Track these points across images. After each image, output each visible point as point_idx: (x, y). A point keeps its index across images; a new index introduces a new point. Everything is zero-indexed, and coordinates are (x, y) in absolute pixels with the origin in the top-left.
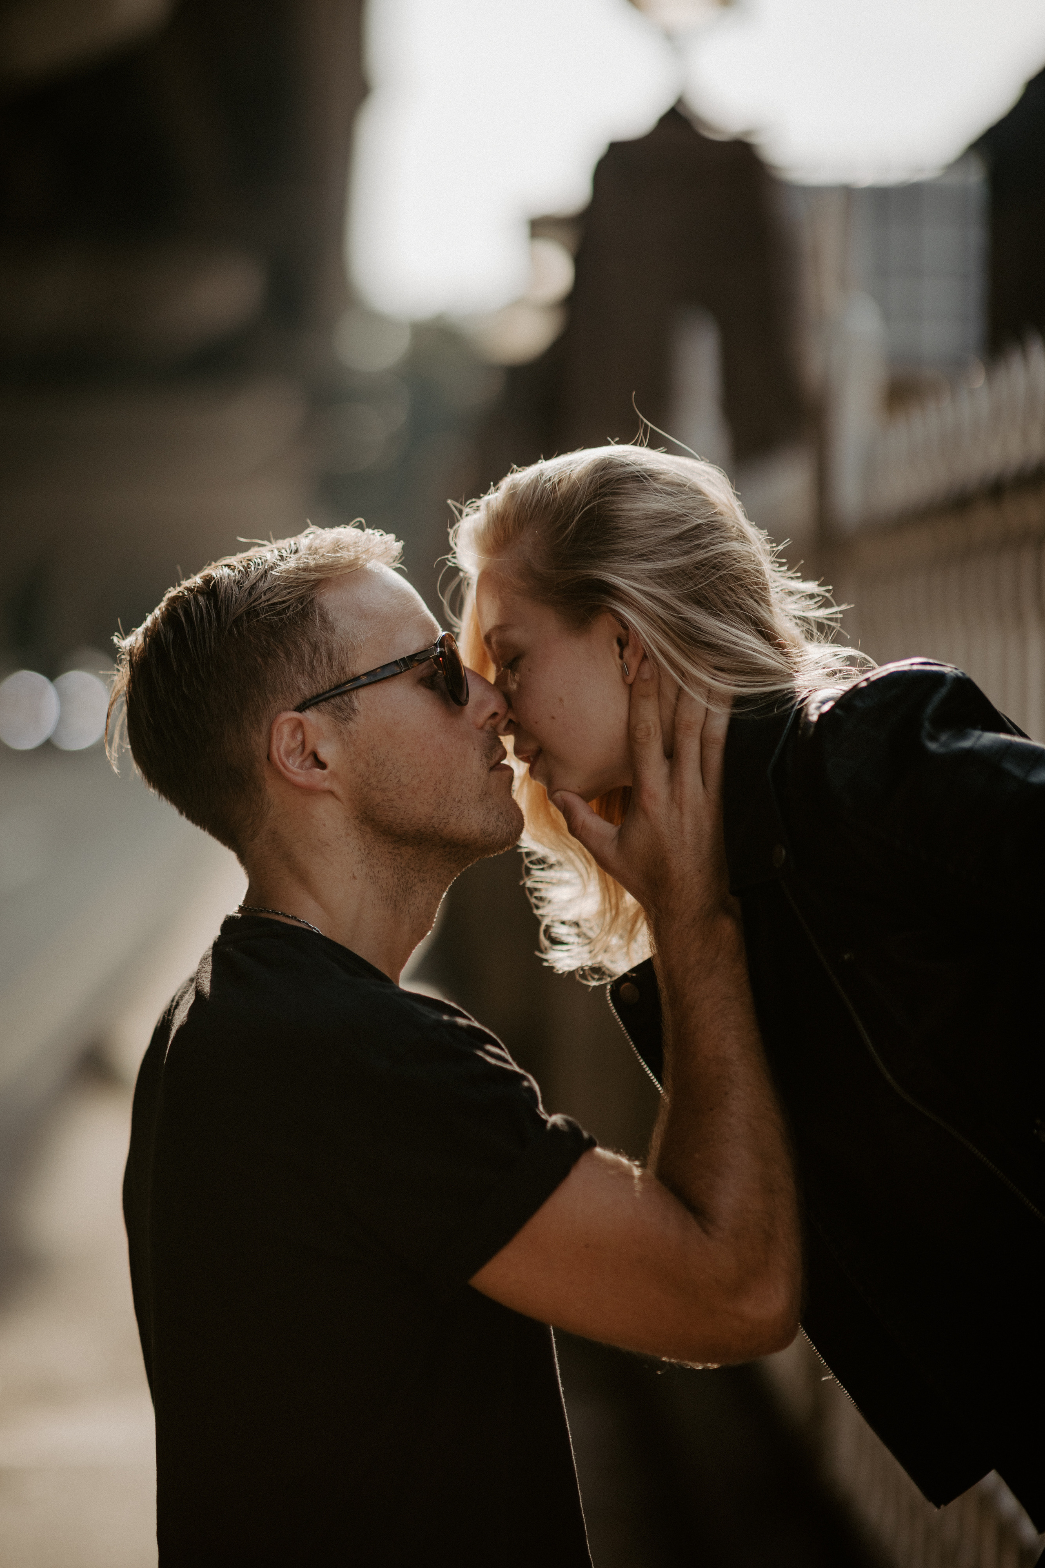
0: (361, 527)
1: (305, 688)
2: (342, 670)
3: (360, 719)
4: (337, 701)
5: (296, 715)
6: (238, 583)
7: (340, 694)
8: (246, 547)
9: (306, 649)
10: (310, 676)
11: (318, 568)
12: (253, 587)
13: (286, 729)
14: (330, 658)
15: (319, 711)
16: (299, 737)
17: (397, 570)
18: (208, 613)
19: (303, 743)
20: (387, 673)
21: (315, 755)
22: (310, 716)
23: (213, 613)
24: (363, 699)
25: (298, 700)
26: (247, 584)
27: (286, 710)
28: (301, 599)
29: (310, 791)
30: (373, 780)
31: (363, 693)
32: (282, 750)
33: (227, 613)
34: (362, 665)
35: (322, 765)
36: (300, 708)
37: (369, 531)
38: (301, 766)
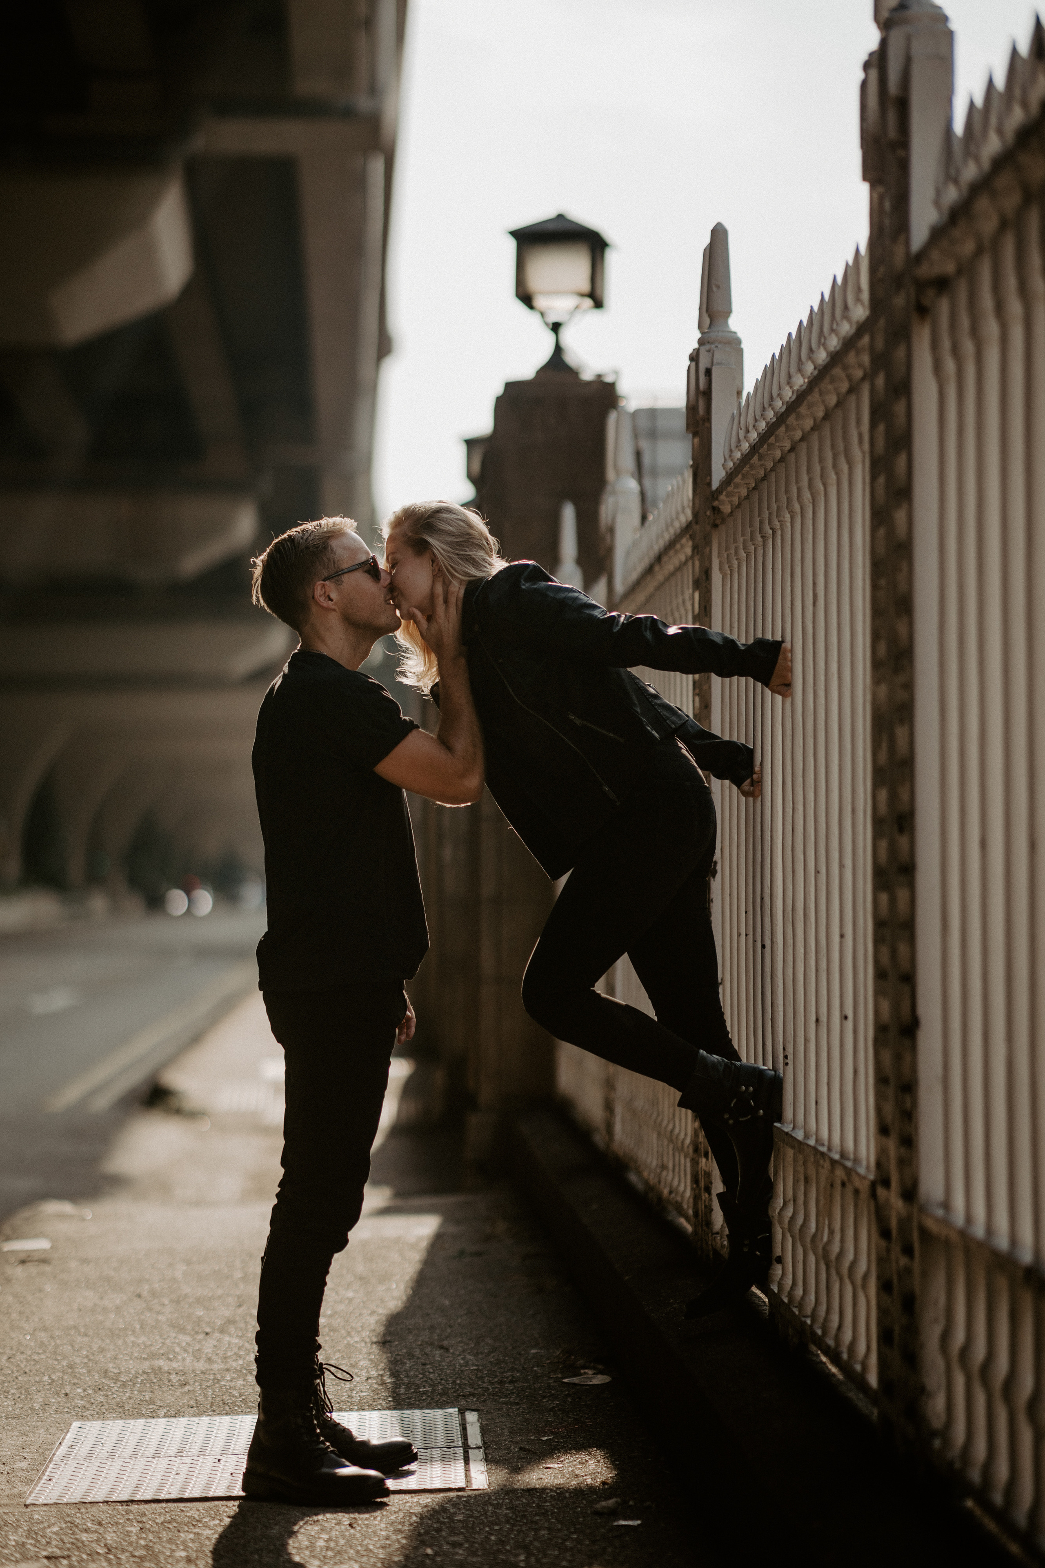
0: (341, 517)
1: (325, 574)
2: (338, 568)
3: (344, 584)
4: (336, 578)
5: (323, 582)
6: (302, 538)
7: (338, 576)
8: (301, 525)
9: (326, 560)
10: (327, 569)
11: (328, 532)
12: (307, 539)
13: (319, 588)
14: (334, 563)
15: (330, 581)
16: (324, 590)
17: (355, 532)
18: (292, 548)
19: (325, 593)
20: (354, 568)
21: (329, 596)
22: (327, 582)
23: (293, 548)
24: (345, 578)
25: (323, 577)
26: (305, 538)
27: (319, 581)
28: (324, 543)
29: (328, 610)
30: (349, 606)
31: (345, 575)
32: (318, 594)
33: (298, 547)
34: (345, 565)
35: (331, 600)
36: (324, 580)
37: (346, 519)
38: (324, 600)
